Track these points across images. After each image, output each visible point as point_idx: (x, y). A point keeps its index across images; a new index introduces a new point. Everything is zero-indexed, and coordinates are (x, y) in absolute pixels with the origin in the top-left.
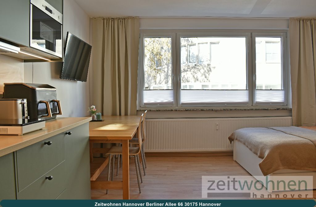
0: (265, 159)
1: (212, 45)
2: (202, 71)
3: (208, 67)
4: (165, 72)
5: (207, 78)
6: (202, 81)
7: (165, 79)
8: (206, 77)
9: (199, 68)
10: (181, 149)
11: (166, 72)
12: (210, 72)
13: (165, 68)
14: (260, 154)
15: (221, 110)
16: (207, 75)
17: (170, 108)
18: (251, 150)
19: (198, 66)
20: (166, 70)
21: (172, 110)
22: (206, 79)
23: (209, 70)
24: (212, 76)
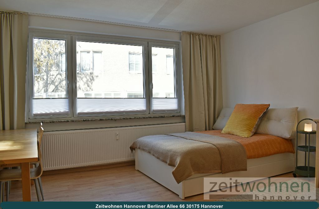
0: (177, 167)
1: (95, 54)
2: (85, 80)
3: (91, 76)
4: (44, 79)
5: (90, 87)
6: (84, 90)
7: (43, 87)
8: (88, 86)
9: (82, 76)
10: (79, 163)
11: (46, 80)
12: (92, 81)
13: (43, 76)
14: (170, 162)
15: (121, 119)
16: (90, 84)
17: (66, 119)
18: (158, 158)
19: (80, 74)
20: (45, 77)
21: (68, 121)
22: (88, 88)
23: (92, 78)
24: (95, 85)
